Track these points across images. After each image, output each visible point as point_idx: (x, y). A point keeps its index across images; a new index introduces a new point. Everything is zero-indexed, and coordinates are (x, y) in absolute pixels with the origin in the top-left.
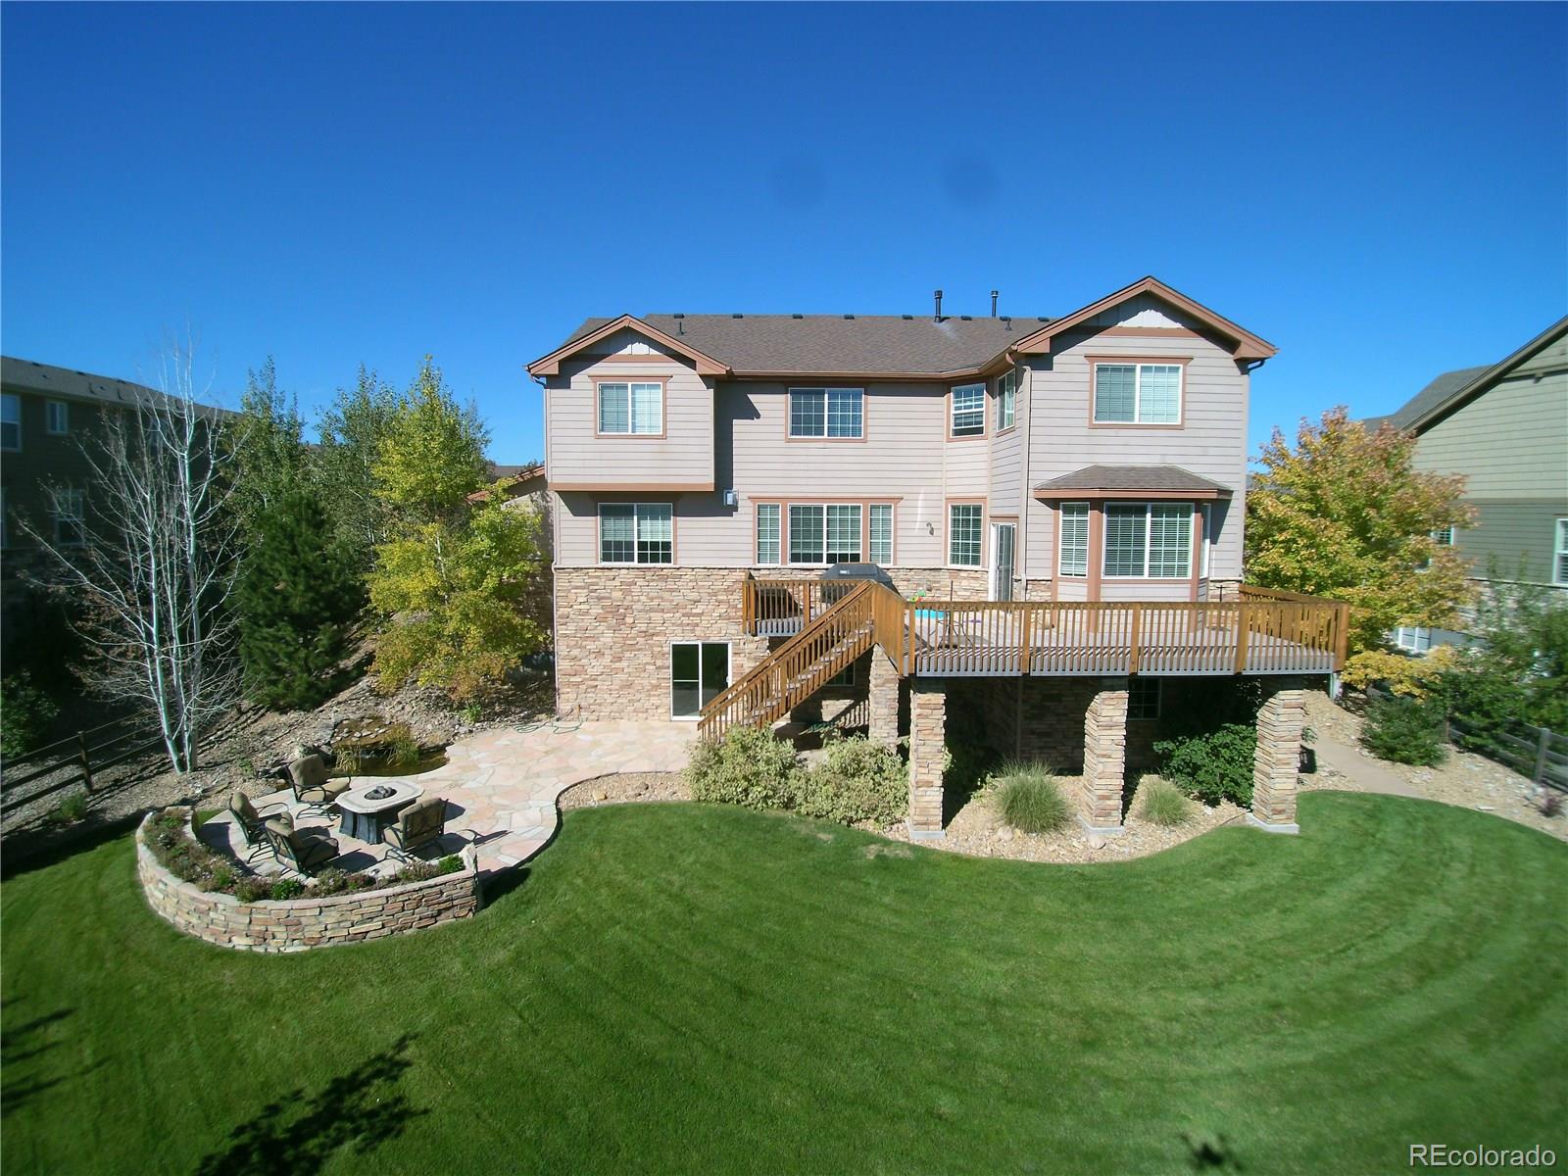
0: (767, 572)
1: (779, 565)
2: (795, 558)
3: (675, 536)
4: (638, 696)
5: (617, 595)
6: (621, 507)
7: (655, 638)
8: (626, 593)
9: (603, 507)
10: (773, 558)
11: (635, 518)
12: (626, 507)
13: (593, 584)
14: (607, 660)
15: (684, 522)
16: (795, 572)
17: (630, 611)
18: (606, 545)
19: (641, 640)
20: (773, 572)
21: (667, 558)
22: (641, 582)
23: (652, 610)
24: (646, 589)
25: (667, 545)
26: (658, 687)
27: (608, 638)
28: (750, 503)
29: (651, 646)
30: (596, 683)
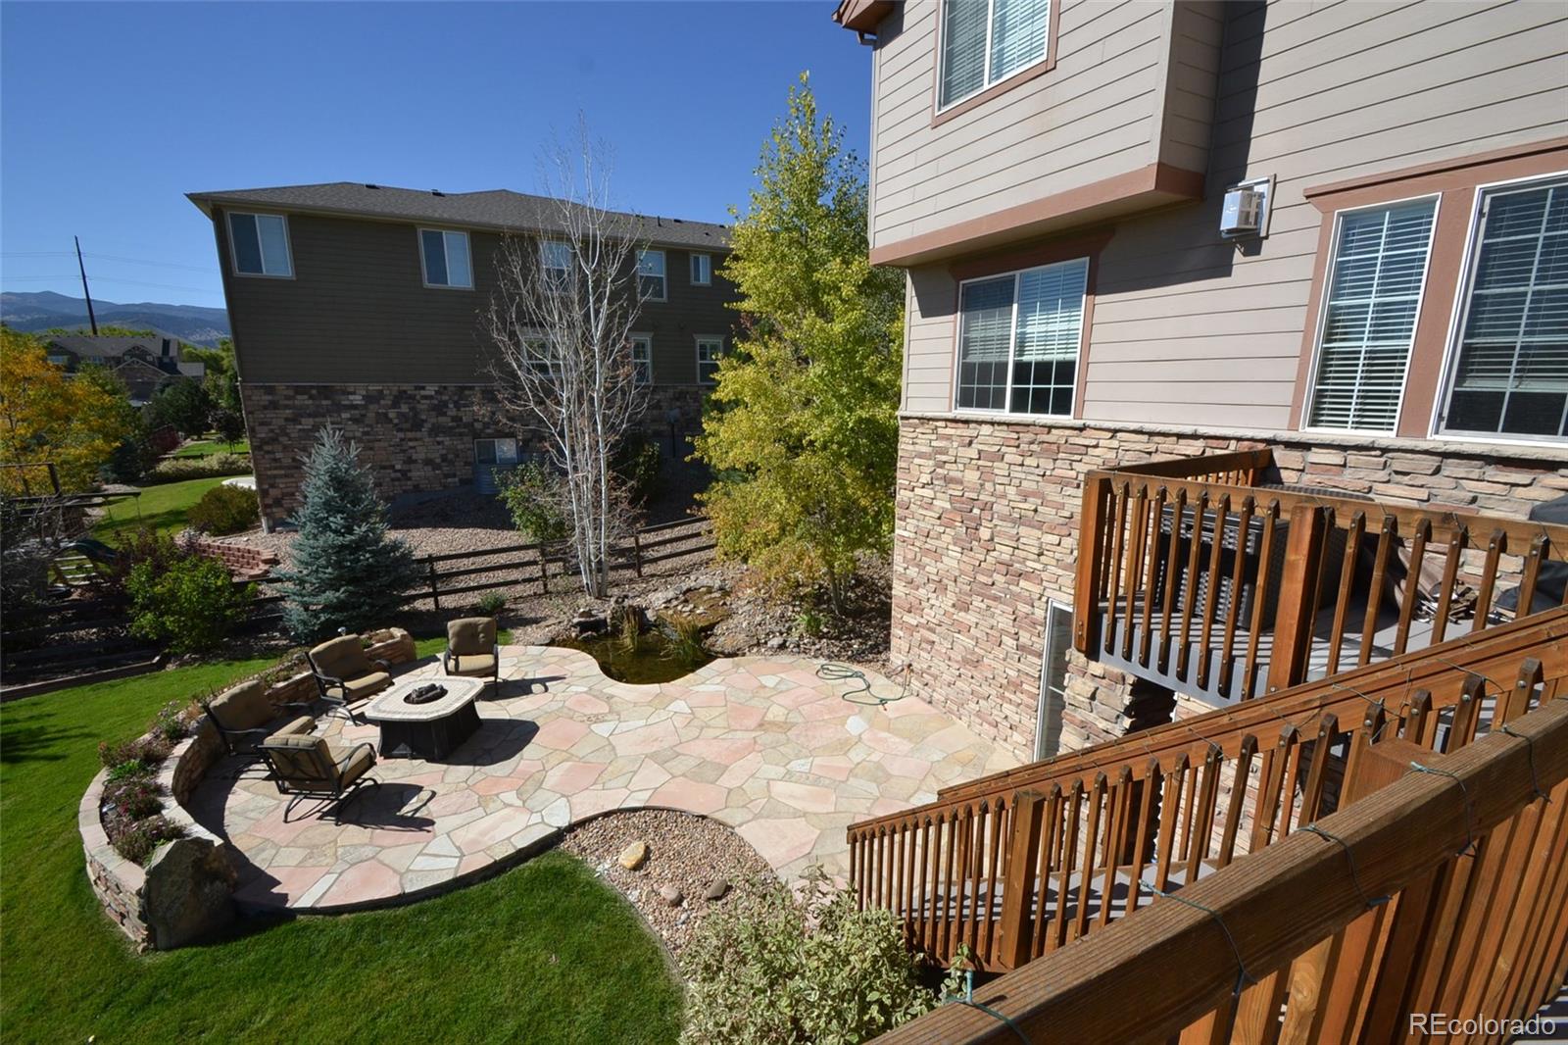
0: (1335, 458)
1: (1386, 437)
2: (1468, 412)
3: (1087, 346)
4: (985, 690)
5: (972, 476)
6: (990, 284)
7: (1023, 583)
8: (986, 475)
9: (968, 289)
10: (1375, 407)
11: (1015, 306)
12: (997, 282)
13: (944, 451)
14: (949, 599)
15: (1112, 307)
16: (1452, 468)
17: (987, 515)
18: (967, 372)
19: (999, 579)
20: (1353, 458)
21: (1063, 404)
22: (1012, 456)
23: (1021, 521)
24: (1017, 473)
25: (1066, 370)
26: (1017, 687)
27: (952, 560)
28: (1312, 214)
29: (1016, 597)
30: (933, 637)
